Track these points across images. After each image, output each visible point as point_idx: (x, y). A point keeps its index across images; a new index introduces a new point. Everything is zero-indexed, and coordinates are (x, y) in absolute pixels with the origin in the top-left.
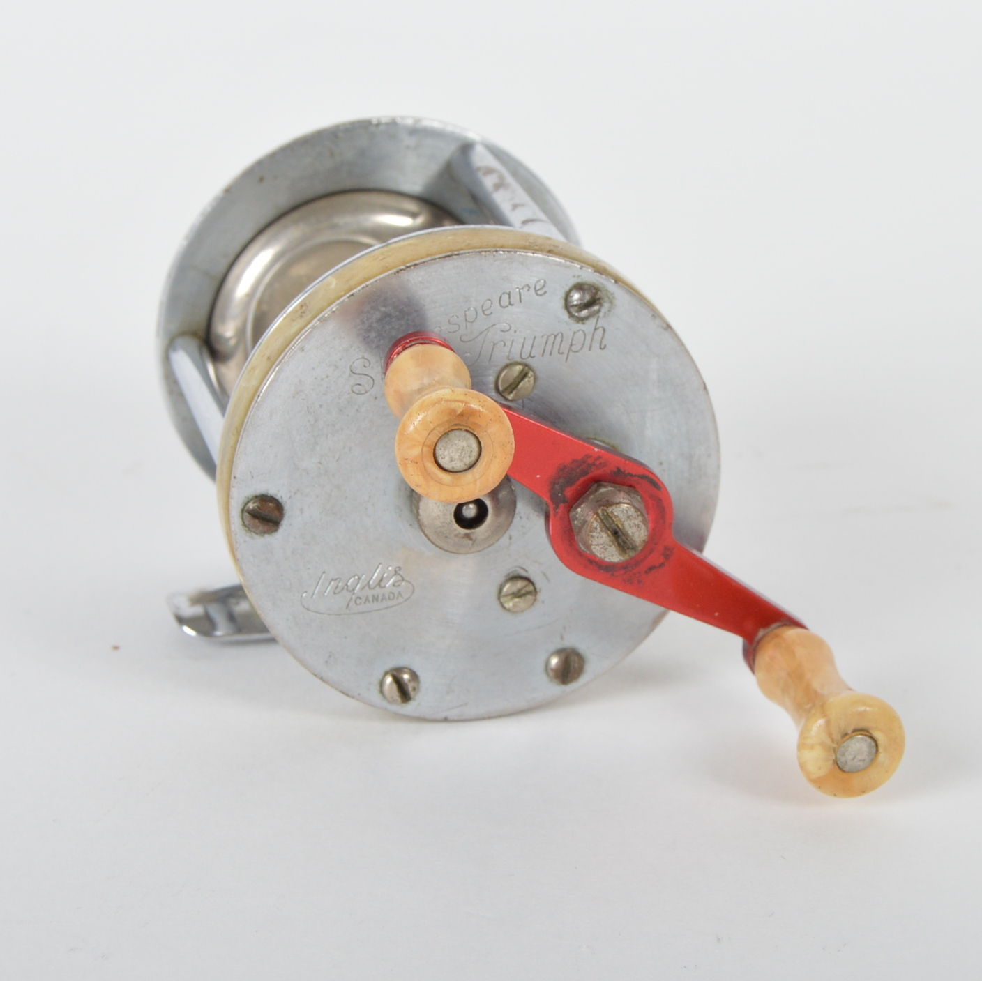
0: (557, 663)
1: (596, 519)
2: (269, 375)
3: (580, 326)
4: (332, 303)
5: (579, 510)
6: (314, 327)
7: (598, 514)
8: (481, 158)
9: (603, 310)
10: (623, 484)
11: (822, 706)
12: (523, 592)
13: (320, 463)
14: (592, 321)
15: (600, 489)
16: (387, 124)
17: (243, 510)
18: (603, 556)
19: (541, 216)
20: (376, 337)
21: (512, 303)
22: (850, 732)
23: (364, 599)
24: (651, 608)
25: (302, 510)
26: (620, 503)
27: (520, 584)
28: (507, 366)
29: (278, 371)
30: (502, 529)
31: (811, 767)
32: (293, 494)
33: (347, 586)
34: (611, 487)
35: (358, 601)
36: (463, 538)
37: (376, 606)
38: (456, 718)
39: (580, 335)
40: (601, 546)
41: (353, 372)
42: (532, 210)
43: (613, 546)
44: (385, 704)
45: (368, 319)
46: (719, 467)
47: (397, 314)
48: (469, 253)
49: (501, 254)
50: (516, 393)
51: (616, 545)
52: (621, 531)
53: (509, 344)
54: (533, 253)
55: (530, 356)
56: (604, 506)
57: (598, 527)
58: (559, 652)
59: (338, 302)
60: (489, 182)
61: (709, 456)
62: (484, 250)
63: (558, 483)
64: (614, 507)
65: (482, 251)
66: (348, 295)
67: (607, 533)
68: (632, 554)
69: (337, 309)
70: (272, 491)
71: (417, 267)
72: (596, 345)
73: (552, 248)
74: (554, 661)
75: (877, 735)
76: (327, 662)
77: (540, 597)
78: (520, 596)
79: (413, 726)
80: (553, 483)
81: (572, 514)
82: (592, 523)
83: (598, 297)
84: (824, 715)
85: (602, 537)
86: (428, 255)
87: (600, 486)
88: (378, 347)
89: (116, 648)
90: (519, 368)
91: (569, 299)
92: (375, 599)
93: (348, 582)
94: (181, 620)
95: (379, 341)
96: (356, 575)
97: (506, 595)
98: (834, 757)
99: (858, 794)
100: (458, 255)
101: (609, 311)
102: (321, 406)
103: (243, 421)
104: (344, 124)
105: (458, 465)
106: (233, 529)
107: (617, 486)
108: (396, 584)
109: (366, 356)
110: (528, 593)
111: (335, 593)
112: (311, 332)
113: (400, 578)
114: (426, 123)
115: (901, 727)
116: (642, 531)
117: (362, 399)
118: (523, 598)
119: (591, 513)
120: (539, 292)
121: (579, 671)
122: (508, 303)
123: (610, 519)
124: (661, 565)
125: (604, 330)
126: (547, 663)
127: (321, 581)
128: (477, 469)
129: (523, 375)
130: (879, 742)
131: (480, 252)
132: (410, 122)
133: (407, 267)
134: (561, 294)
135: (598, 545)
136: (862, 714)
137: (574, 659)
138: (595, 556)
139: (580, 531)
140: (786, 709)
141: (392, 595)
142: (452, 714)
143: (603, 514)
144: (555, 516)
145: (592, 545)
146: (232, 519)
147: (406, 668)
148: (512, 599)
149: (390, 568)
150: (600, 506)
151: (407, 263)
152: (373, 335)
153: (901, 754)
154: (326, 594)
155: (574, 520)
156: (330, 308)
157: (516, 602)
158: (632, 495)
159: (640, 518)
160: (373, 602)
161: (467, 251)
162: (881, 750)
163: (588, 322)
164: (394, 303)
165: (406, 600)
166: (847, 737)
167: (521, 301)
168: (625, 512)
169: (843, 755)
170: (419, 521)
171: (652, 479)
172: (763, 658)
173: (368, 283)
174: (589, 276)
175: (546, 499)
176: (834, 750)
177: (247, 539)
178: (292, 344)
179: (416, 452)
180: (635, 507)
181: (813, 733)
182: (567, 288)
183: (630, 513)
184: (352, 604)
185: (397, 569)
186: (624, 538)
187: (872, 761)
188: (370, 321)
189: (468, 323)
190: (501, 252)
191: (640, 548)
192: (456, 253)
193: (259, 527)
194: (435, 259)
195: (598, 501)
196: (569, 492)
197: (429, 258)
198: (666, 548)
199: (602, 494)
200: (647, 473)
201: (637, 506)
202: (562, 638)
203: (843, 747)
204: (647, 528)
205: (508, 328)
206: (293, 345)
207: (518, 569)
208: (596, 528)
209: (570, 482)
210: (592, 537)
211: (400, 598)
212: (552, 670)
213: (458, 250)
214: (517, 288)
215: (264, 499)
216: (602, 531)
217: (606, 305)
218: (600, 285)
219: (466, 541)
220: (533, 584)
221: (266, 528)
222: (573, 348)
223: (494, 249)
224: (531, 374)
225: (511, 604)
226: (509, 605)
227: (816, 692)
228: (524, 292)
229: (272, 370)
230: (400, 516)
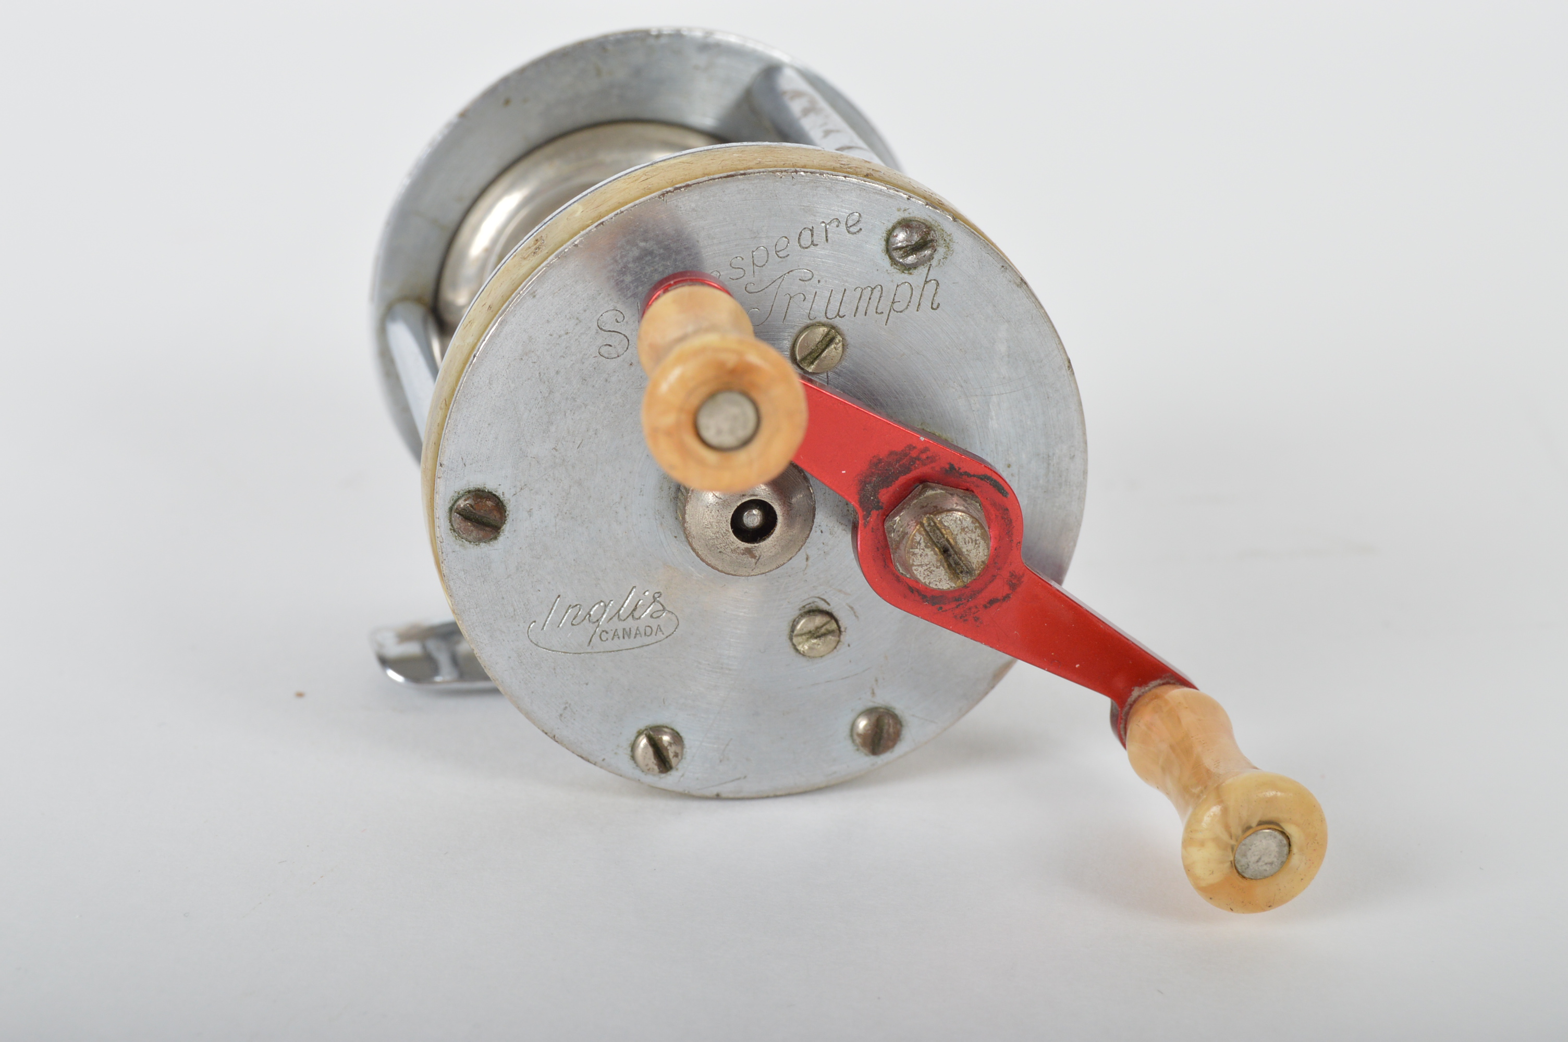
0: (866, 726)
1: (919, 531)
2: (489, 328)
3: (905, 277)
4: (575, 234)
5: (897, 519)
6: (550, 266)
7: (922, 525)
8: (789, 81)
9: (937, 256)
10: (957, 487)
11: (1218, 788)
12: (823, 630)
13: (555, 449)
14: (922, 270)
15: (926, 491)
16: (670, 35)
17: (451, 509)
18: (927, 581)
19: (860, 143)
20: (632, 282)
21: (815, 243)
22: (1254, 824)
23: (611, 634)
24: (991, 656)
25: (530, 512)
26: (952, 510)
27: (819, 620)
28: (807, 327)
29: (502, 321)
30: (794, 545)
31: (1200, 870)
32: (518, 490)
33: (590, 615)
34: (941, 489)
35: (604, 636)
36: (743, 554)
37: (627, 643)
38: (731, 796)
39: (905, 290)
40: (926, 568)
41: (601, 329)
42: (848, 136)
43: (942, 568)
44: (637, 773)
45: (622, 257)
46: (1085, 473)
47: (662, 251)
48: (759, 172)
49: (802, 176)
50: (818, 364)
51: (946, 566)
52: (952, 548)
53: (810, 297)
54: (845, 177)
55: (838, 314)
56: (930, 514)
57: (922, 541)
58: (869, 712)
59: (582, 233)
60: (796, 107)
61: (1072, 458)
62: (779, 169)
63: (870, 483)
64: (944, 515)
65: (777, 171)
66: (596, 224)
67: (933, 550)
68: (967, 579)
69: (581, 242)
70: (491, 484)
71: (690, 188)
72: (926, 304)
73: (870, 172)
74: (862, 724)
75: (1290, 829)
76: (561, 715)
77: (845, 638)
78: (818, 637)
79: (675, 804)
80: (863, 483)
81: (887, 524)
82: (915, 535)
83: (929, 238)
84: (1220, 801)
85: (927, 555)
86: (704, 175)
87: (925, 488)
88: (634, 295)
89: (300, 695)
90: (822, 330)
91: (892, 240)
92: (627, 633)
93: (591, 610)
94: (385, 662)
95: (637, 287)
96: (602, 601)
97: (801, 635)
98: (1232, 858)
99: (1263, 910)
100: (744, 174)
101: (945, 258)
102: (557, 372)
103: (454, 390)
104: (615, 35)
105: (727, 440)
106: (438, 534)
107: (949, 488)
108: (655, 615)
109: (620, 307)
110: (830, 632)
111: (572, 625)
112: (545, 272)
113: (661, 608)
114: (719, 37)
115: (1322, 820)
116: (981, 549)
117: (612, 364)
118: (823, 639)
119: (913, 523)
120: (852, 229)
121: (896, 737)
122: (810, 243)
123: (938, 531)
124: (1006, 597)
125: (938, 284)
126: (853, 725)
127: (554, 608)
128: (755, 448)
129: (828, 341)
130: (1294, 840)
131: (773, 172)
132: (698, 34)
133: (676, 189)
134: (881, 234)
135: (921, 565)
136: (1270, 801)
137: (888, 721)
138: (917, 581)
139: (898, 547)
140: (1168, 794)
141: (648, 630)
142: (725, 790)
143: (929, 525)
144: (865, 526)
145: (913, 565)
146: (437, 524)
147: (667, 727)
148: (807, 640)
149: (647, 593)
150: (925, 513)
151: (676, 184)
152: (628, 279)
153: (1321, 857)
154: (561, 625)
155: (890, 532)
156: (572, 241)
157: (814, 644)
158: (969, 501)
159: (979, 531)
160: (624, 638)
161: (757, 170)
162: (1295, 849)
163: (915, 272)
164: (658, 236)
165: (667, 637)
166: (1251, 831)
167: (827, 240)
168: (959, 522)
169: (1245, 855)
170: (685, 530)
171: (995, 481)
172: (1137, 726)
173: (622, 209)
174: (918, 210)
175: (854, 504)
176: (1233, 848)
177: (457, 548)
178: (520, 288)
179: (669, 420)
180: (972, 517)
181: (1204, 825)
182: (890, 226)
183: (965, 524)
184: (596, 639)
185: (656, 595)
186: (956, 557)
187: (1283, 864)
188: (625, 260)
189: (756, 268)
190: (802, 173)
191: (977, 572)
192: (742, 172)
193: (472, 531)
194: (714, 179)
195: (923, 507)
196: (885, 495)
197: (706, 178)
198: (1012, 575)
199: (927, 498)
200: (989, 473)
201: (974, 515)
202: (873, 693)
203: (1244, 845)
204: (988, 545)
205: (810, 276)
206: (522, 289)
207: (817, 600)
208: (919, 543)
209: (886, 481)
210: (914, 554)
211: (659, 633)
212: (859, 735)
213: (745, 169)
214: (823, 222)
215: (480, 495)
216: (926, 547)
217: (941, 250)
218: (933, 223)
219: (747, 559)
220: (837, 621)
221: (481, 534)
222: (896, 306)
223: (793, 169)
224: (839, 338)
225: (806, 647)
226: (804, 647)
227: (1208, 771)
228: (832, 228)
229: (492, 323)
230: (661, 524)
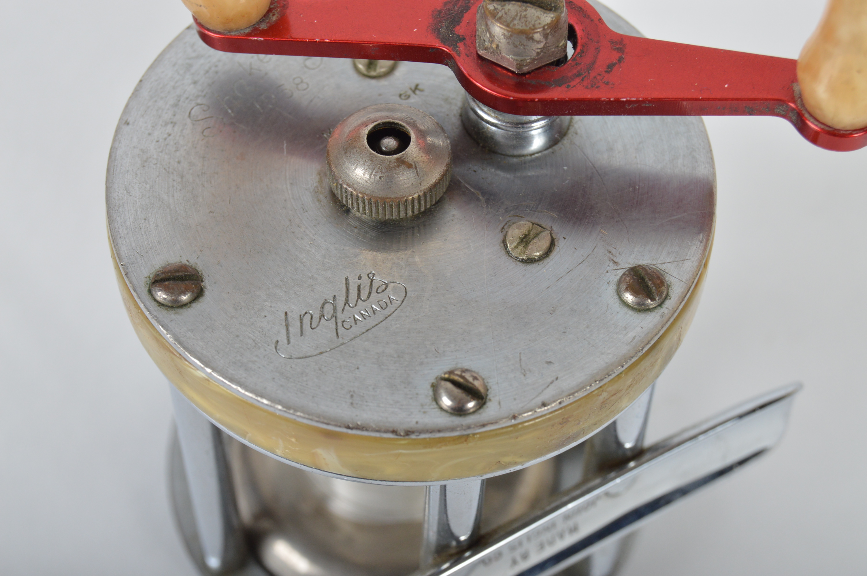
12: (532, 236)
13: (212, 212)
23: (352, 320)
25: (219, 264)
32: (199, 252)
37: (371, 321)
41: (195, 121)
63: (442, 27)
80: (437, 30)
85: (509, 10)
92: (365, 314)
93: (321, 310)
96: (326, 300)
97: (516, 247)
108: (380, 290)
113: (381, 283)
124: (621, 59)
127: (288, 324)
141: (382, 303)
142: (547, 397)
144: (458, 55)
149: (362, 278)
154: (303, 334)
160: (365, 319)
165: (402, 302)
177: (173, 316)
184: (341, 331)
185: (371, 276)
209: (454, 21)
211: (393, 301)
219: (406, 171)
